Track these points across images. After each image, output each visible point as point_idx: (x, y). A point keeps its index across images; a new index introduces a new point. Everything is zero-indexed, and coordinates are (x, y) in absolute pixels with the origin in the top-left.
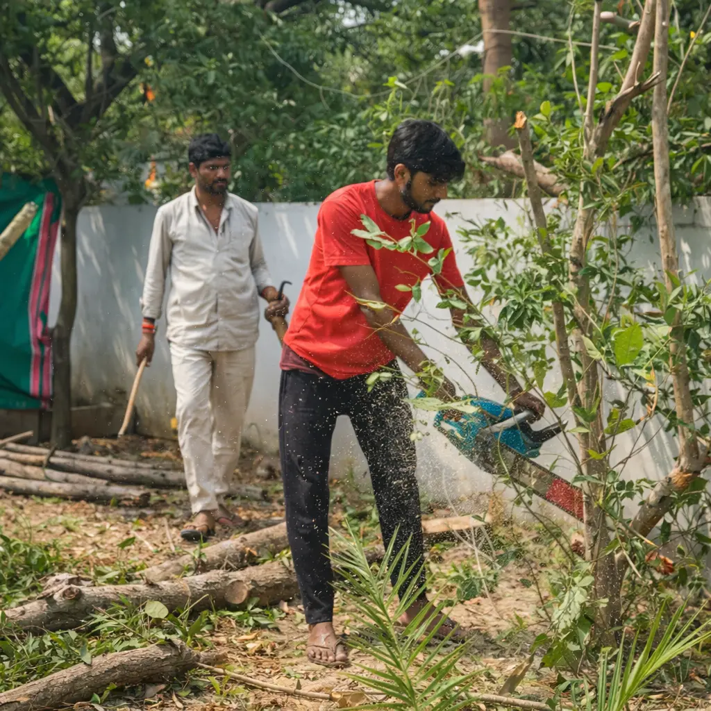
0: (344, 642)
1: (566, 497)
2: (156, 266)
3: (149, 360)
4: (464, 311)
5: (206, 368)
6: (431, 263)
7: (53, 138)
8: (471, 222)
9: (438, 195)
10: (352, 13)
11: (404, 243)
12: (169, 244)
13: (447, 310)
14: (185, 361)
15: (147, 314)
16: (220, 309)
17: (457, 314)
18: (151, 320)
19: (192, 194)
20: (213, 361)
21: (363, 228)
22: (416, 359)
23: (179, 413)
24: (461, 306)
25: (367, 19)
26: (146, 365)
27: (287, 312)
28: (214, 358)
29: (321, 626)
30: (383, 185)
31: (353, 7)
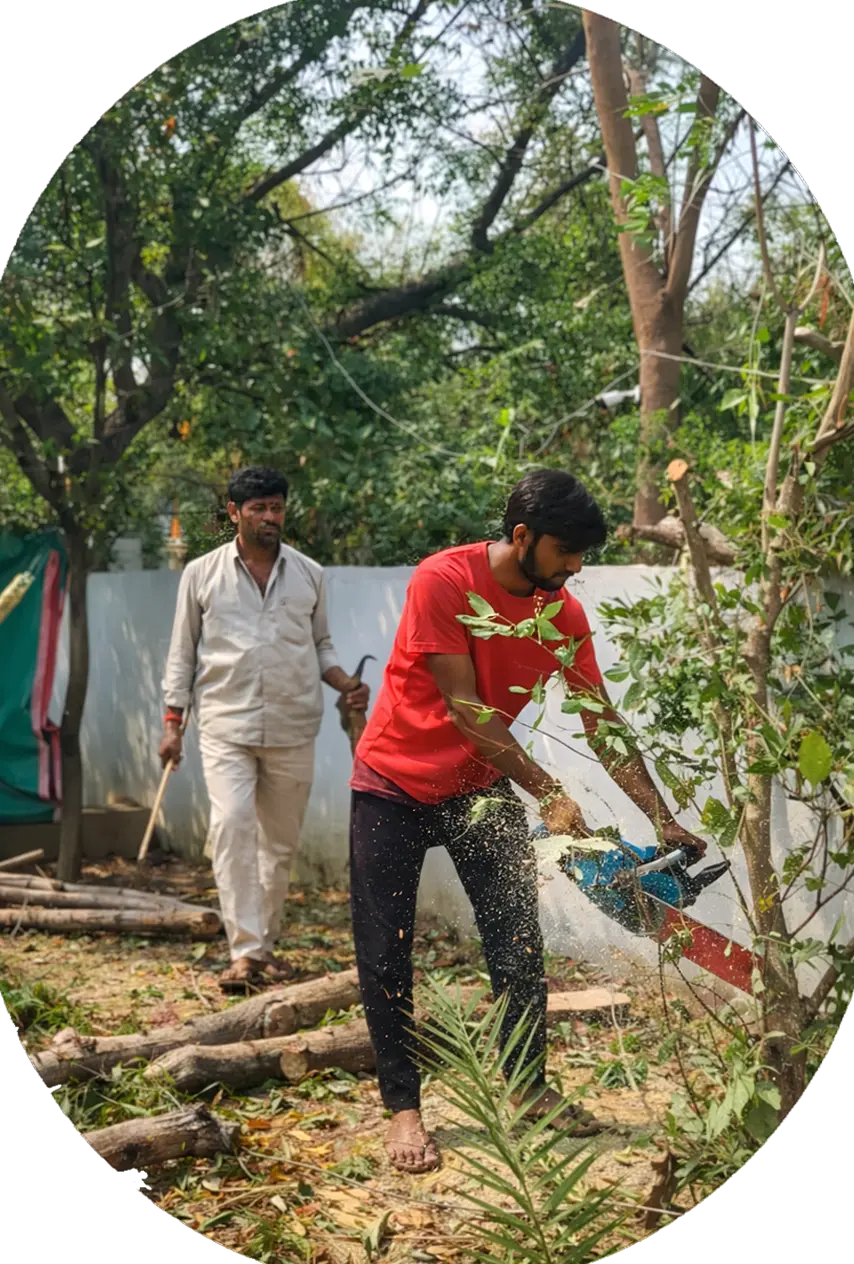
0: (437, 1138)
1: (738, 966)
2: (184, 639)
3: (177, 762)
4: (598, 716)
5: (249, 769)
6: (561, 652)
7: (61, 488)
8: (617, 600)
9: (569, 568)
10: (465, 332)
11: (524, 627)
12: (198, 610)
13: (577, 716)
14: (222, 762)
15: (172, 702)
16: (266, 690)
17: (589, 718)
18: (177, 711)
19: (232, 546)
20: (257, 758)
21: (474, 613)
22: (537, 781)
23: (215, 831)
24: (598, 708)
25: (484, 339)
26: (173, 769)
27: (366, 708)
28: (259, 754)
29: (406, 1115)
30: (499, 550)
31: (466, 326)
